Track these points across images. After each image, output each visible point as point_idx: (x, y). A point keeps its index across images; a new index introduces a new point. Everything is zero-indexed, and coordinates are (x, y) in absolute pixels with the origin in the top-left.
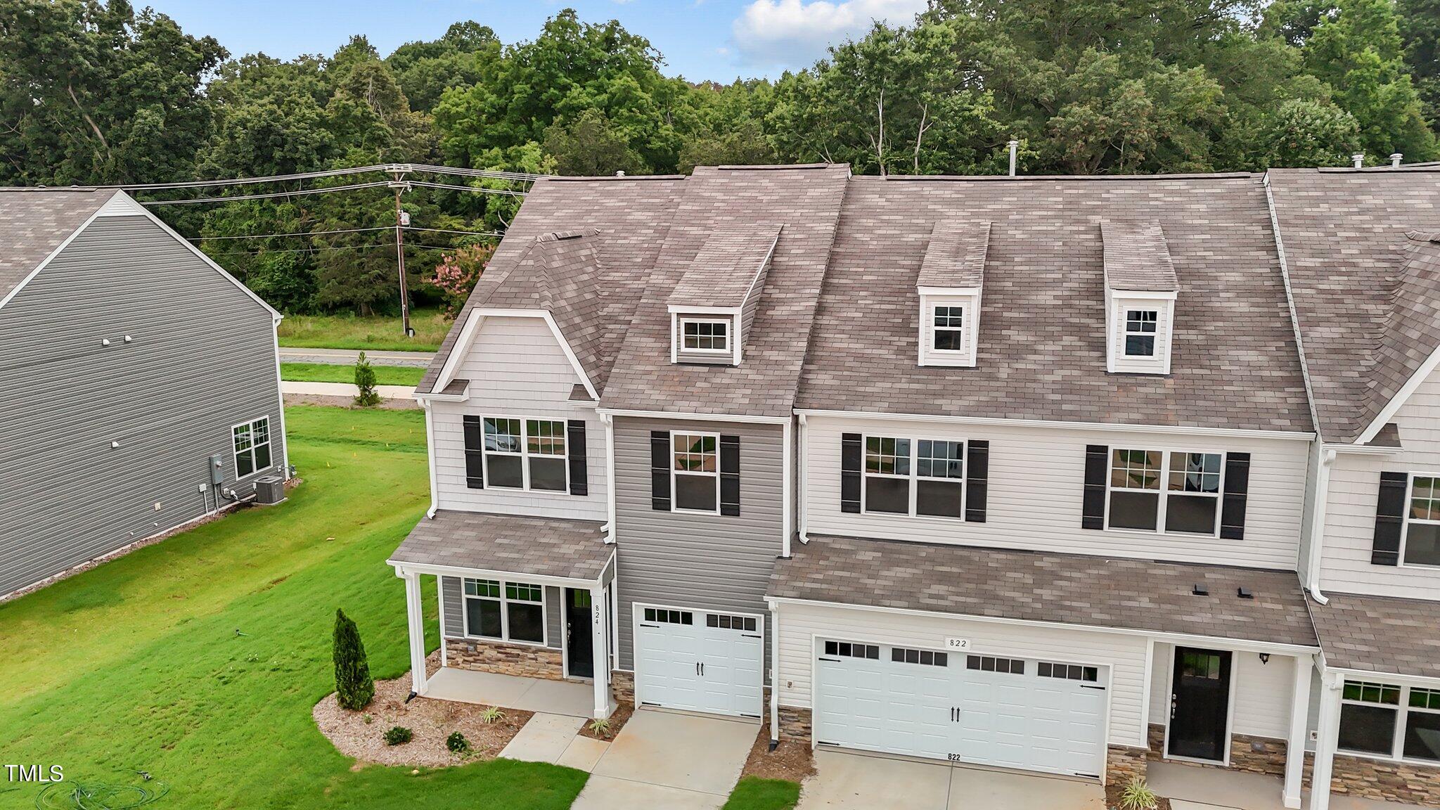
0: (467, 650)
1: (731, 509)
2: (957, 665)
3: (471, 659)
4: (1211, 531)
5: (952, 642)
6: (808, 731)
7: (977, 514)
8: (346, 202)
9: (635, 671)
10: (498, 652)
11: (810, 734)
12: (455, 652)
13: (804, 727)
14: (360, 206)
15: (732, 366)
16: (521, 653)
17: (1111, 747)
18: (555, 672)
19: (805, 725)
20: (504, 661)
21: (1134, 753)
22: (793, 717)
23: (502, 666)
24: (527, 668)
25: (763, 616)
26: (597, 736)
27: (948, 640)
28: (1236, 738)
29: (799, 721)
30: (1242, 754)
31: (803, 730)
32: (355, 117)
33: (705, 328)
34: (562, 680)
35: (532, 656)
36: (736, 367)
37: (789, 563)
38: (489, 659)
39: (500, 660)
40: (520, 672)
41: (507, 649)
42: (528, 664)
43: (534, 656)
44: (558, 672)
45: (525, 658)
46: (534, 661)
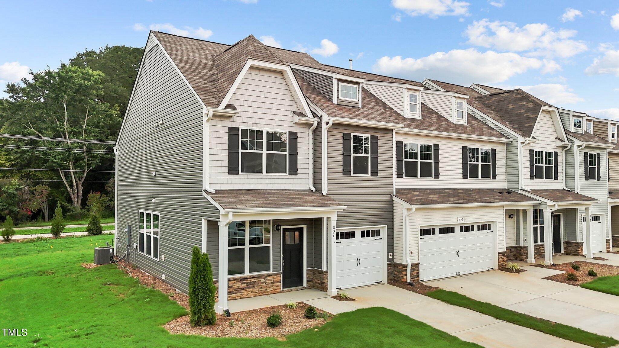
1: (375, 173)
2: (458, 231)
6: (418, 275)
7: (437, 174)
10: (242, 284)
15: (359, 108)
16: (257, 280)
17: (499, 253)
18: (277, 288)
19: (418, 272)
20: (246, 289)
21: (504, 254)
22: (413, 269)
23: (244, 293)
24: (260, 289)
25: (386, 226)
27: (458, 219)
29: (416, 270)
31: (416, 275)
34: (281, 292)
38: (235, 290)
39: (243, 289)
40: (256, 294)
41: (248, 280)
42: (261, 287)
43: (264, 281)
44: (278, 288)
45: (259, 283)
46: (265, 284)
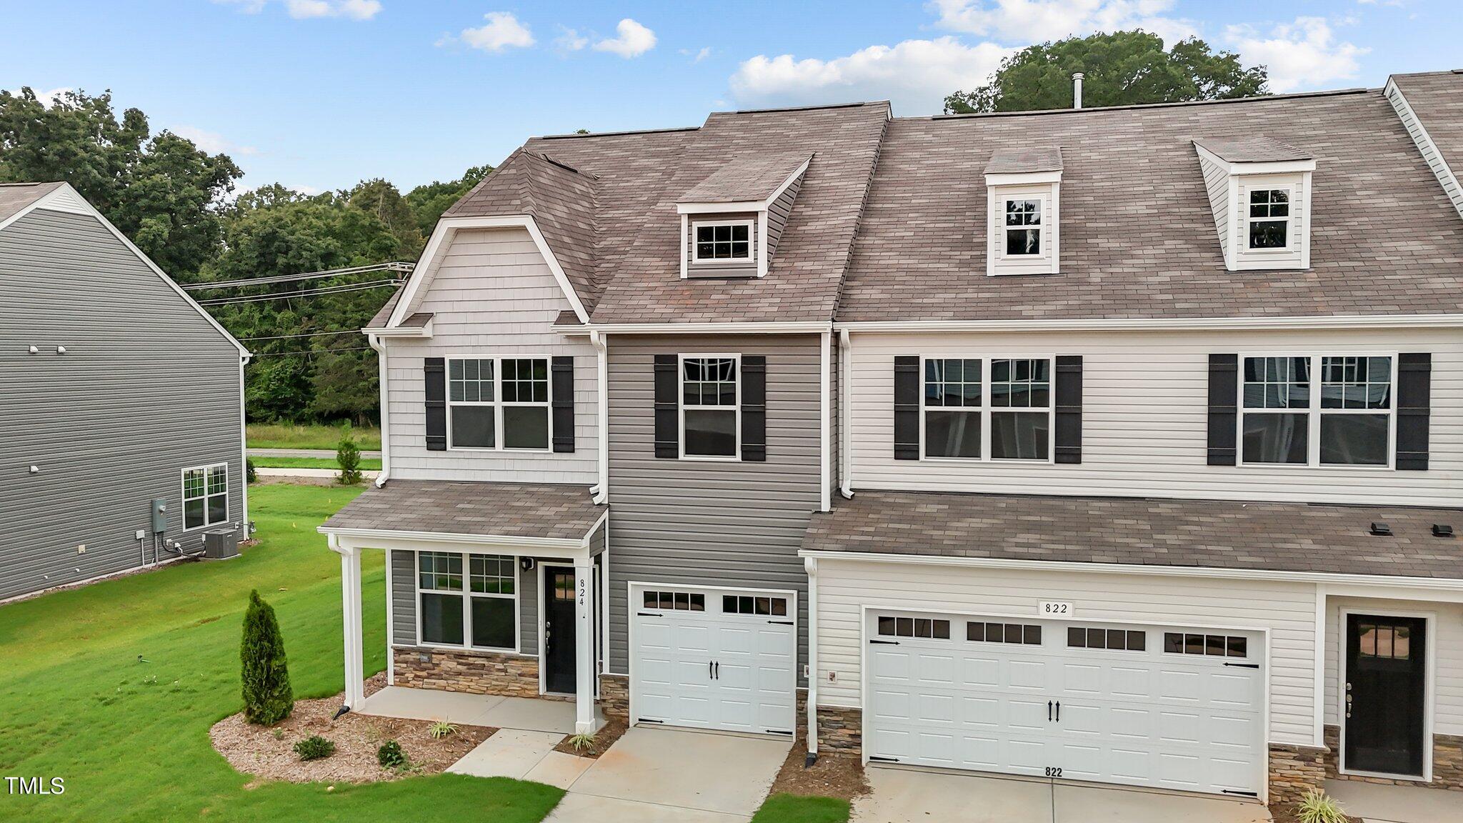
0: (419, 662)
1: (755, 452)
2: (1054, 639)
3: (424, 674)
4: (1383, 461)
5: (1048, 607)
6: (856, 740)
7: (1070, 453)
8: (348, 308)
9: (631, 675)
10: (459, 664)
11: (860, 745)
12: (405, 665)
13: (851, 735)
14: (362, 313)
15: (756, 278)
16: (486, 663)
17: (1273, 749)
18: (529, 687)
19: (853, 732)
20: (466, 675)
21: (1306, 755)
22: (837, 722)
23: (463, 682)
24: (494, 683)
25: (795, 592)
26: (578, 752)
27: (1043, 605)
28: (1439, 740)
29: (845, 727)
30: (1449, 763)
31: (850, 739)
32: (363, 226)
33: (723, 233)
34: (538, 697)
35: (500, 666)
36: (761, 279)
37: (830, 517)
38: (446, 672)
39: (460, 674)
40: (485, 689)
41: (470, 658)
42: (496, 677)
43: (502, 667)
44: (532, 687)
45: (492, 669)
46: (503, 674)
